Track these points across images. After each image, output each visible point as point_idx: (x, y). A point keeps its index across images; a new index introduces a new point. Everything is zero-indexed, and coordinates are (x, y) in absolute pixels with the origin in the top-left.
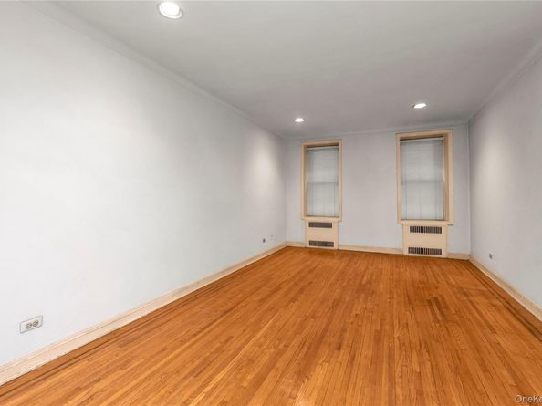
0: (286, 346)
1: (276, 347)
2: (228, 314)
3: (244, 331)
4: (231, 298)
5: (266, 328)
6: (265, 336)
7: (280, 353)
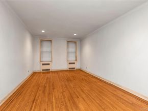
0: (66, 103)
1: (63, 105)
2: (35, 102)
3: (48, 105)
4: (30, 95)
5: (54, 101)
6: (56, 103)
7: (66, 106)
